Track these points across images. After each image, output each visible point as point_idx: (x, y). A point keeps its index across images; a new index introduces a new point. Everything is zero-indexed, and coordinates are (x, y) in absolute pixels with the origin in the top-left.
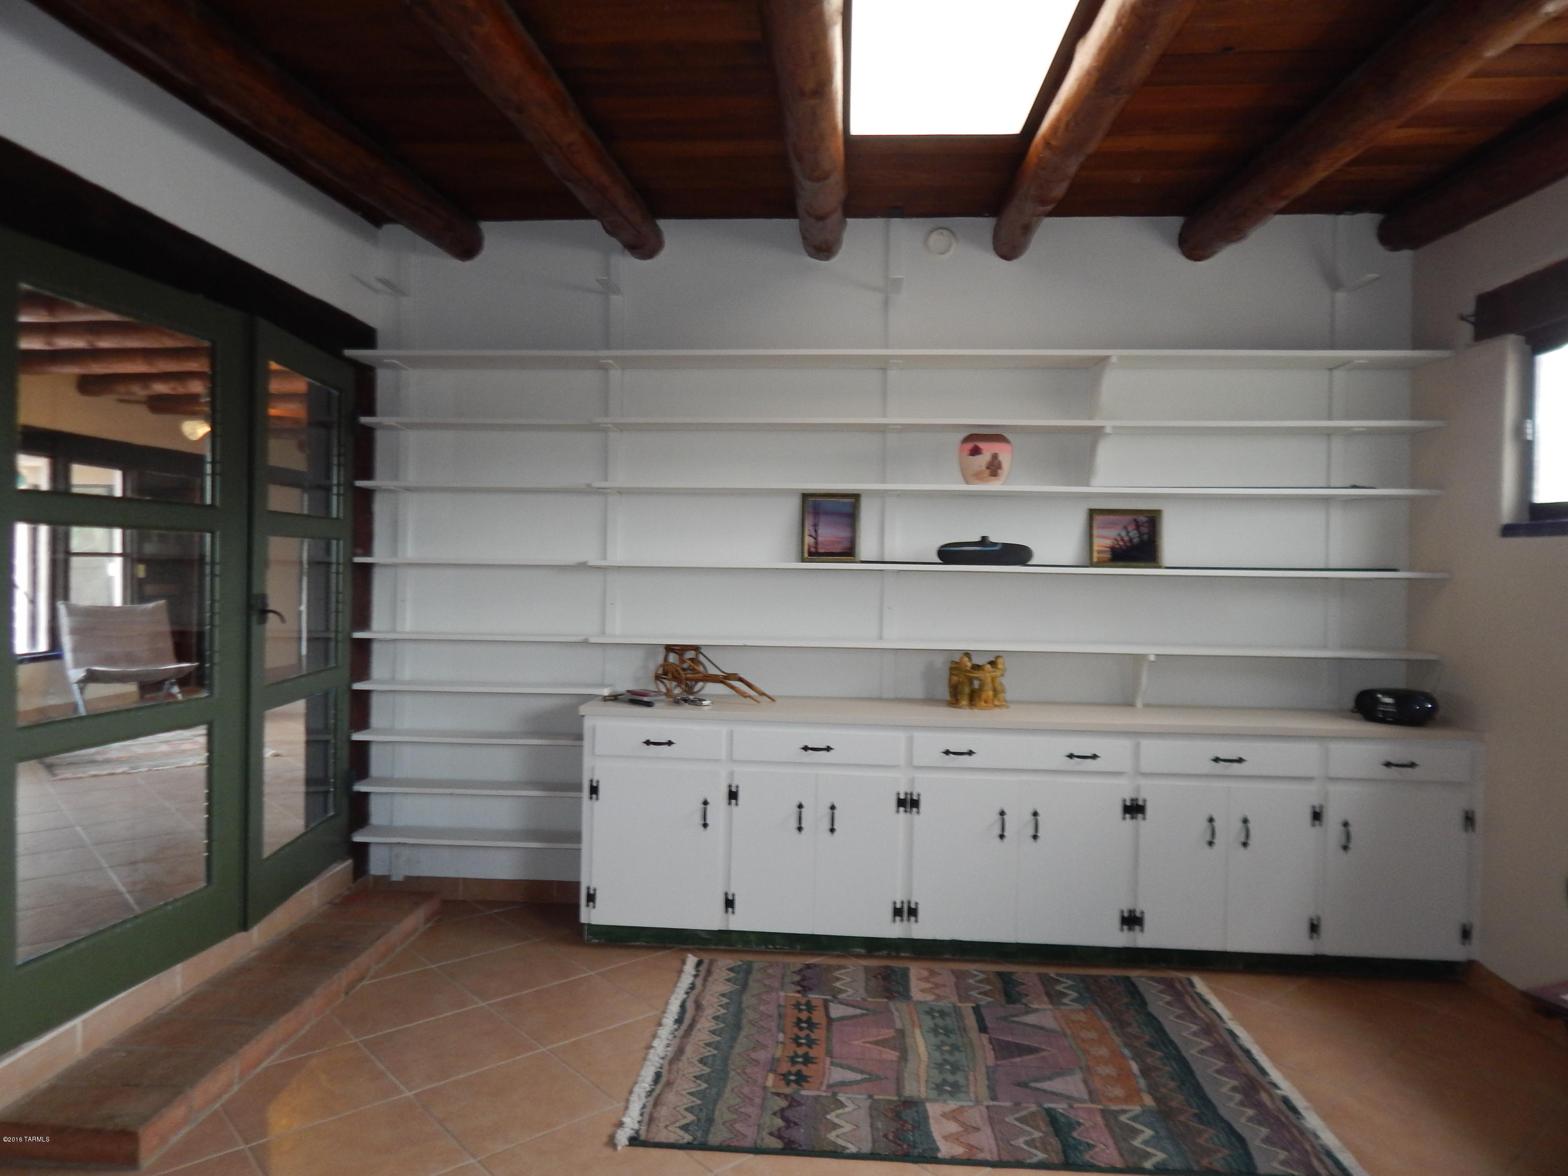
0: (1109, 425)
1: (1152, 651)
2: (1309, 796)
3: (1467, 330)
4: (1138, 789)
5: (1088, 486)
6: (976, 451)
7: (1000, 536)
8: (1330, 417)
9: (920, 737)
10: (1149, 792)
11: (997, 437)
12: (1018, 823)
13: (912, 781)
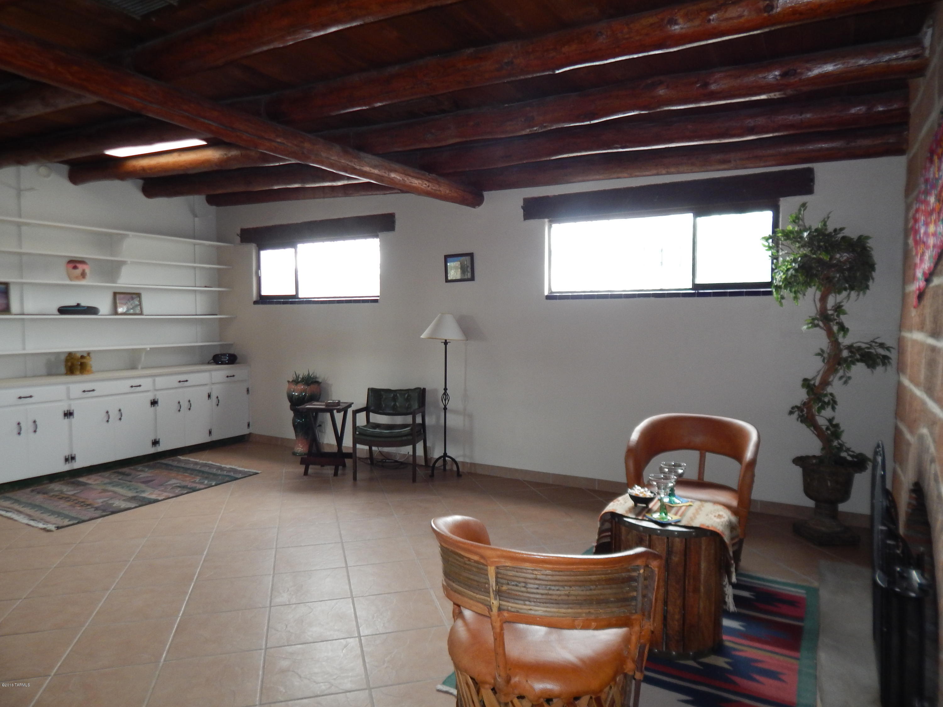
0: (129, 260)
1: (148, 347)
2: (206, 390)
3: (238, 239)
4: (155, 395)
5: (116, 283)
6: (75, 268)
7: (85, 303)
8: (195, 262)
9: (72, 387)
10: (160, 396)
11: (82, 262)
12: (114, 415)
13: (70, 405)
